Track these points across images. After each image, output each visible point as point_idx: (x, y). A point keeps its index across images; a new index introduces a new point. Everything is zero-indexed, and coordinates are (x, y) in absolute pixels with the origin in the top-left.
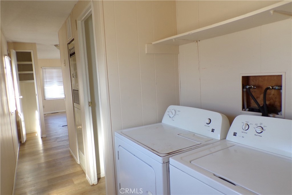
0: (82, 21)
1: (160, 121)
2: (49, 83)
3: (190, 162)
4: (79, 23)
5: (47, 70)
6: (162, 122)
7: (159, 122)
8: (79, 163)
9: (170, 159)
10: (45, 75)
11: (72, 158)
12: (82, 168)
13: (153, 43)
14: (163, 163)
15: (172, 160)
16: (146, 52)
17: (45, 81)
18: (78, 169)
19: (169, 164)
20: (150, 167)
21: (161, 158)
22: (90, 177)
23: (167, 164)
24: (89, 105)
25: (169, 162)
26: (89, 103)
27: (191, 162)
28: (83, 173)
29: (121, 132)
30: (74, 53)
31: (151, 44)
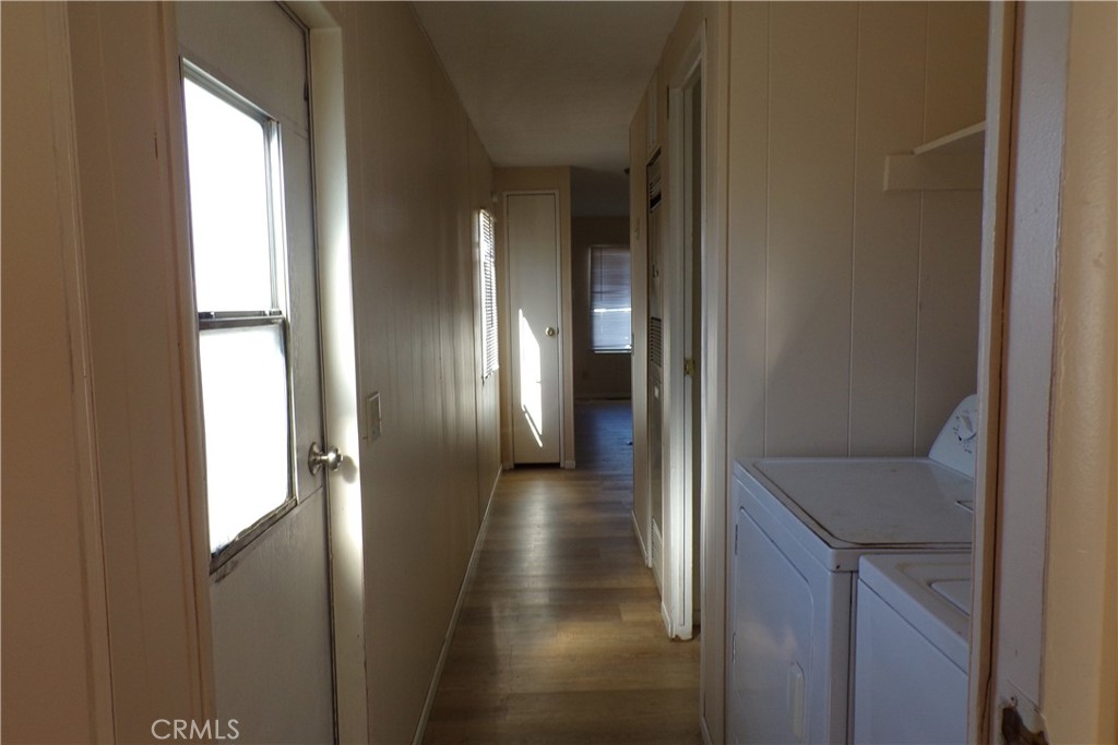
0: (684, 90)
1: (924, 452)
2: (608, 295)
3: (930, 585)
4: (676, 93)
5: (605, 254)
6: (930, 456)
7: (917, 456)
8: (650, 565)
9: (862, 560)
10: (598, 271)
11: (635, 544)
12: (655, 582)
13: (919, 150)
14: (834, 568)
15: (866, 565)
16: (885, 188)
17: (597, 288)
18: (646, 583)
19: (858, 577)
20: (802, 579)
21: (831, 550)
22: (670, 612)
23: (848, 575)
24: (685, 369)
25: (857, 572)
26: (686, 362)
27: (933, 585)
28: (655, 595)
29: (754, 466)
30: (659, 197)
31: (912, 153)
